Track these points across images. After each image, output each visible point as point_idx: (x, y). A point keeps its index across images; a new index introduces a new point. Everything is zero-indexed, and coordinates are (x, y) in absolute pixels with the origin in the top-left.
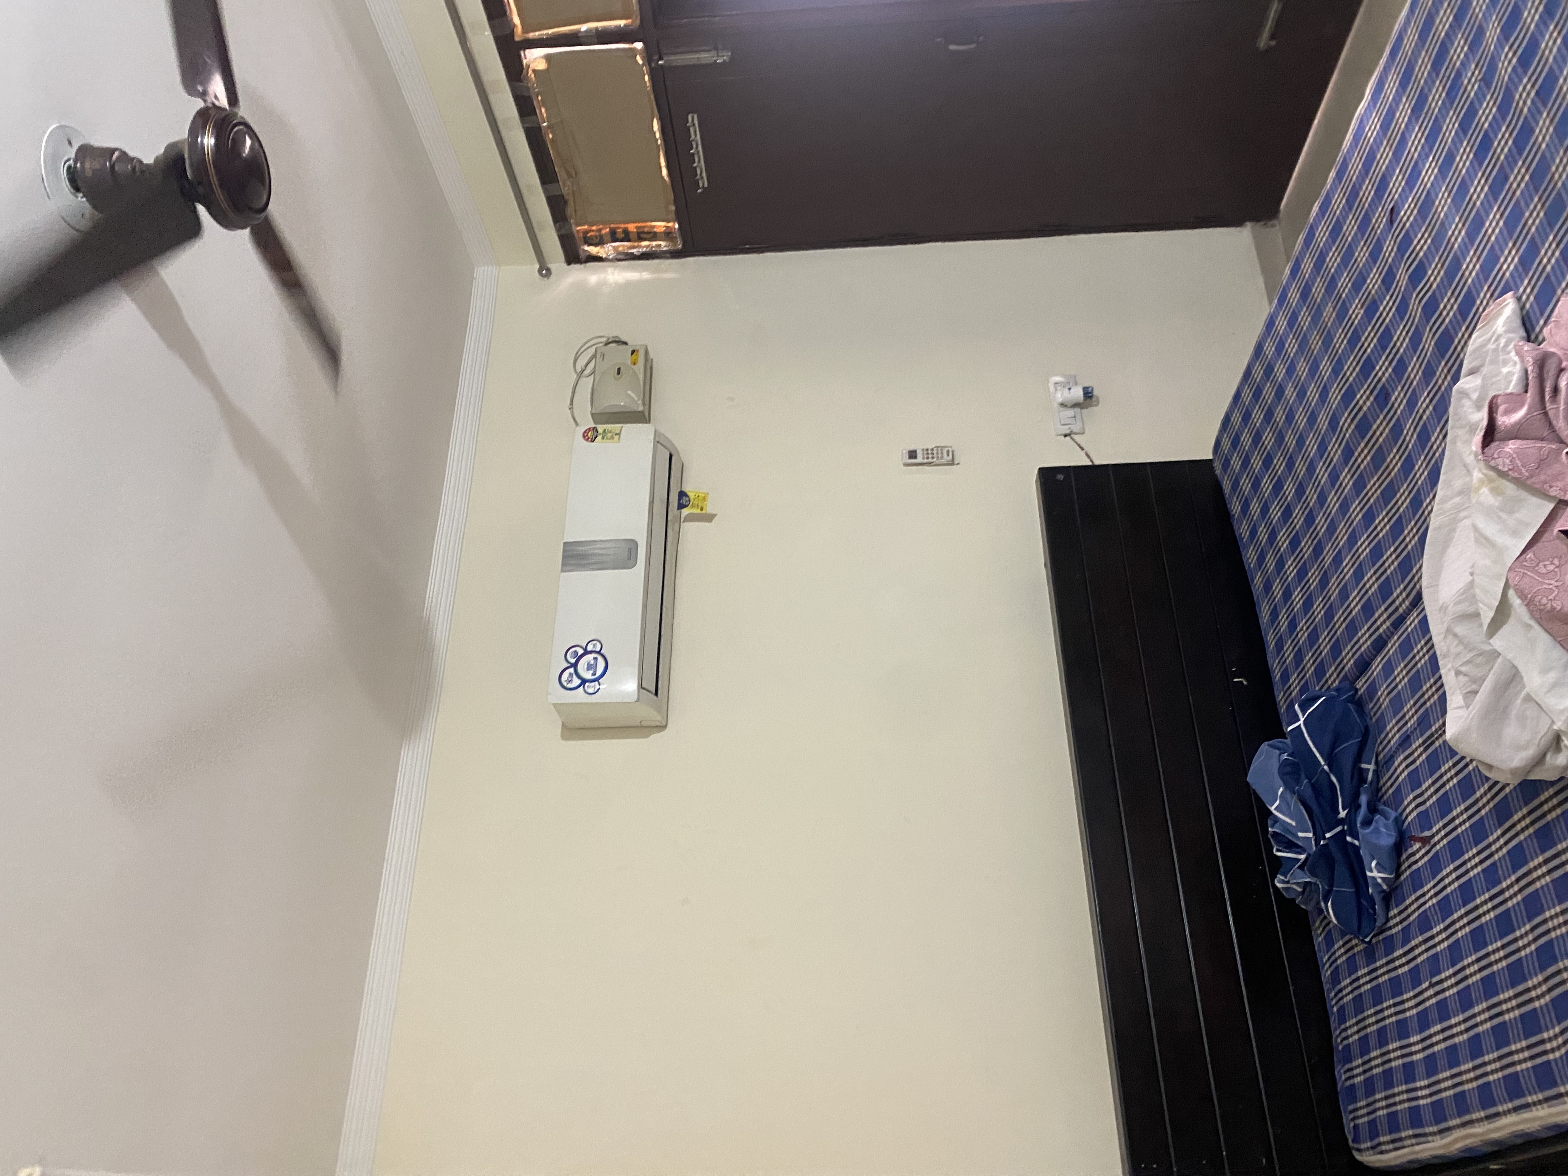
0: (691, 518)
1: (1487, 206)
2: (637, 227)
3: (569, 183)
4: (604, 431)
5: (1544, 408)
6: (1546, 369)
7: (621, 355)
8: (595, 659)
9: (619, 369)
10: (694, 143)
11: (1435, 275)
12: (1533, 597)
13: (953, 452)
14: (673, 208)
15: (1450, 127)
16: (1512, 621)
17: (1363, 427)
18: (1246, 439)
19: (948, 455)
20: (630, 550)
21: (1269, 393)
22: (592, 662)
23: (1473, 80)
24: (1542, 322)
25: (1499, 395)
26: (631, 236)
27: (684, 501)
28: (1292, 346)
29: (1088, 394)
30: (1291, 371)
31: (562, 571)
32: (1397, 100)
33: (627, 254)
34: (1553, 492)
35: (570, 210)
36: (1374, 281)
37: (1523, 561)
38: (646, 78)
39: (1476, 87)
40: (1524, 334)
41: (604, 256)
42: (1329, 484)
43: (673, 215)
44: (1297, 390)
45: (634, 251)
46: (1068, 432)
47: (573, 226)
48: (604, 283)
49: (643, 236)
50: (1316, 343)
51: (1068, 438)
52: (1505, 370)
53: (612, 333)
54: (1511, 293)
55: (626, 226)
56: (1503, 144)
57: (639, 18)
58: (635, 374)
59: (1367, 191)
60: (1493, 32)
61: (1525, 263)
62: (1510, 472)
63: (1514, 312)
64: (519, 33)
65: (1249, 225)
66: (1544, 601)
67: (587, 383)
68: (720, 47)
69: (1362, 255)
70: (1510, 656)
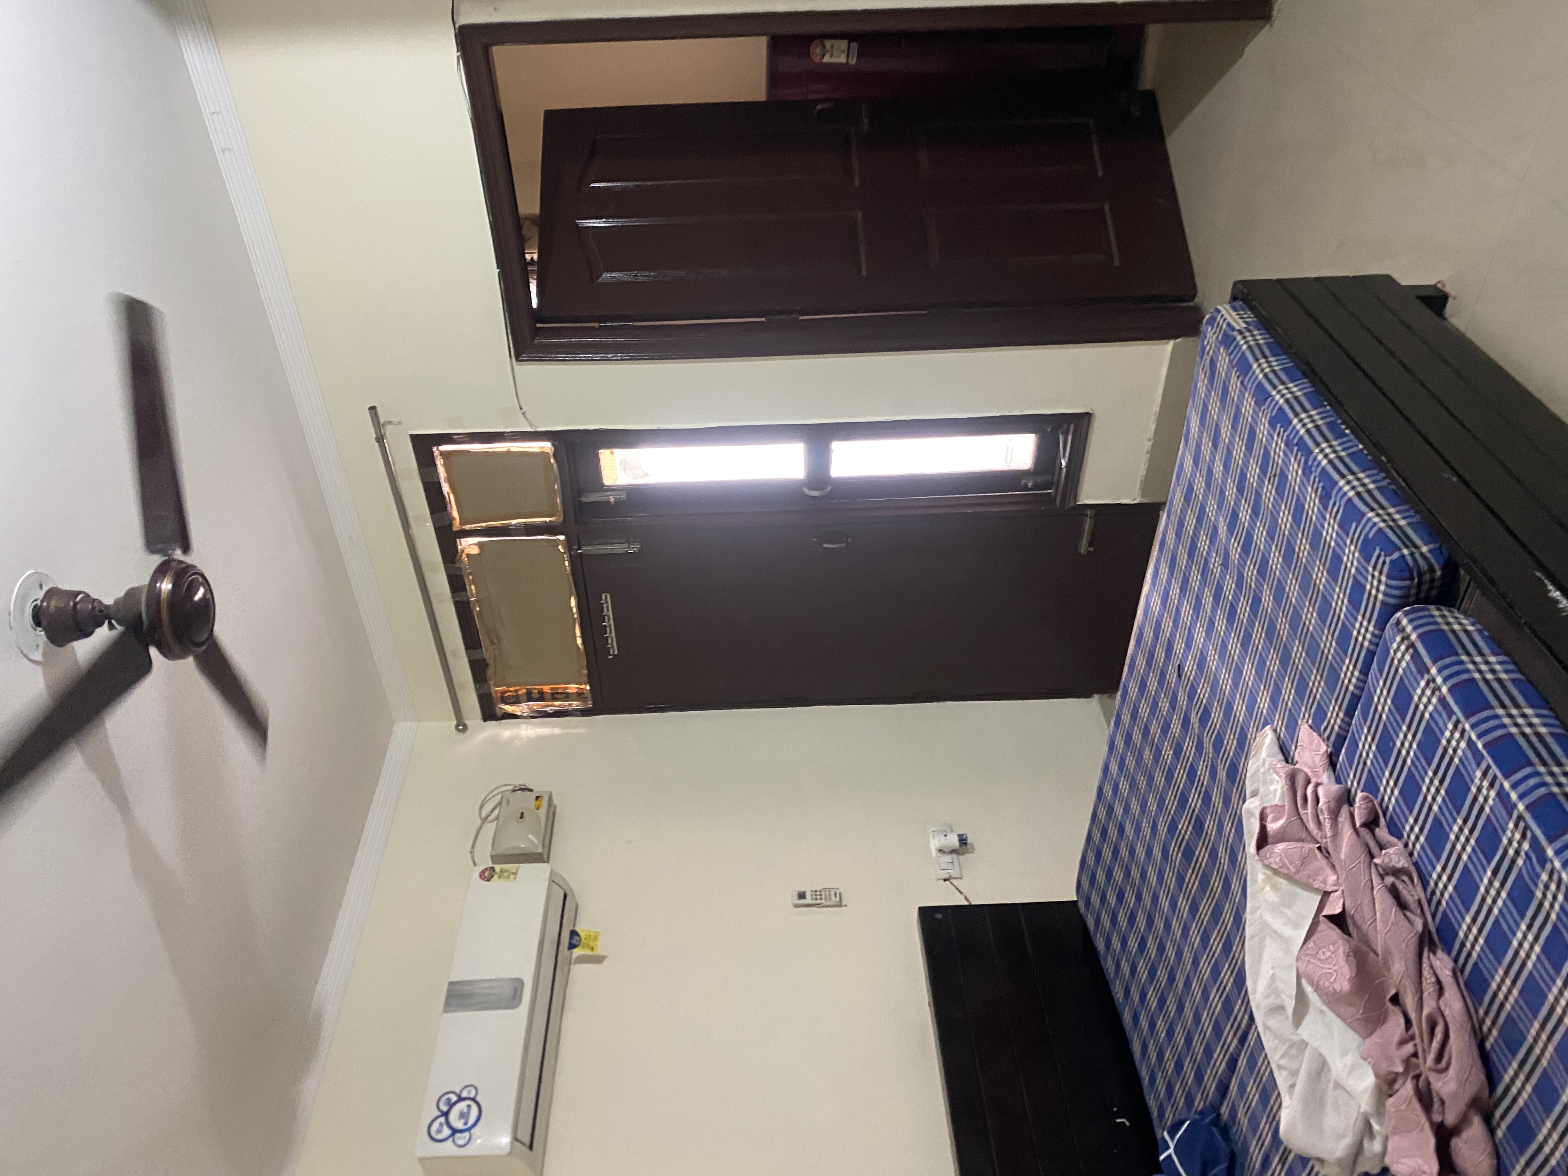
0: (582, 960)
1: (1242, 659)
2: (551, 689)
3: (491, 648)
4: (501, 871)
5: (1299, 814)
6: (1296, 783)
7: (526, 801)
8: (469, 1106)
9: (522, 813)
10: (606, 617)
11: (1217, 716)
12: (1318, 982)
13: (840, 894)
14: (585, 672)
15: (1208, 600)
16: (1311, 1010)
17: (1188, 854)
18: (1101, 877)
19: (836, 896)
20: (515, 990)
21: (1113, 831)
22: (465, 1110)
23: (1216, 564)
24: (1293, 748)
25: (1267, 807)
26: (547, 697)
27: (574, 942)
28: (1124, 786)
29: (963, 841)
30: (1127, 809)
31: (445, 1011)
32: (1169, 582)
33: (540, 712)
34: (1316, 885)
35: (490, 672)
36: (1176, 728)
37: (1306, 951)
38: (567, 563)
39: (1219, 569)
40: (1282, 758)
41: (519, 713)
42: (1171, 913)
43: (585, 678)
44: (1134, 826)
45: (548, 709)
46: (946, 876)
47: (492, 687)
48: (517, 737)
49: (556, 696)
50: (1142, 782)
51: (948, 882)
52: (1272, 788)
53: (518, 782)
54: (1268, 727)
55: (541, 687)
56: (1243, 609)
57: (562, 516)
58: (538, 817)
59: (1160, 654)
60: (1222, 529)
61: (1274, 701)
62: (1281, 870)
63: (1272, 740)
64: (457, 525)
65: (1096, 696)
66: (1327, 984)
67: (490, 829)
68: (631, 540)
69: (1164, 705)
70: (1316, 1045)
